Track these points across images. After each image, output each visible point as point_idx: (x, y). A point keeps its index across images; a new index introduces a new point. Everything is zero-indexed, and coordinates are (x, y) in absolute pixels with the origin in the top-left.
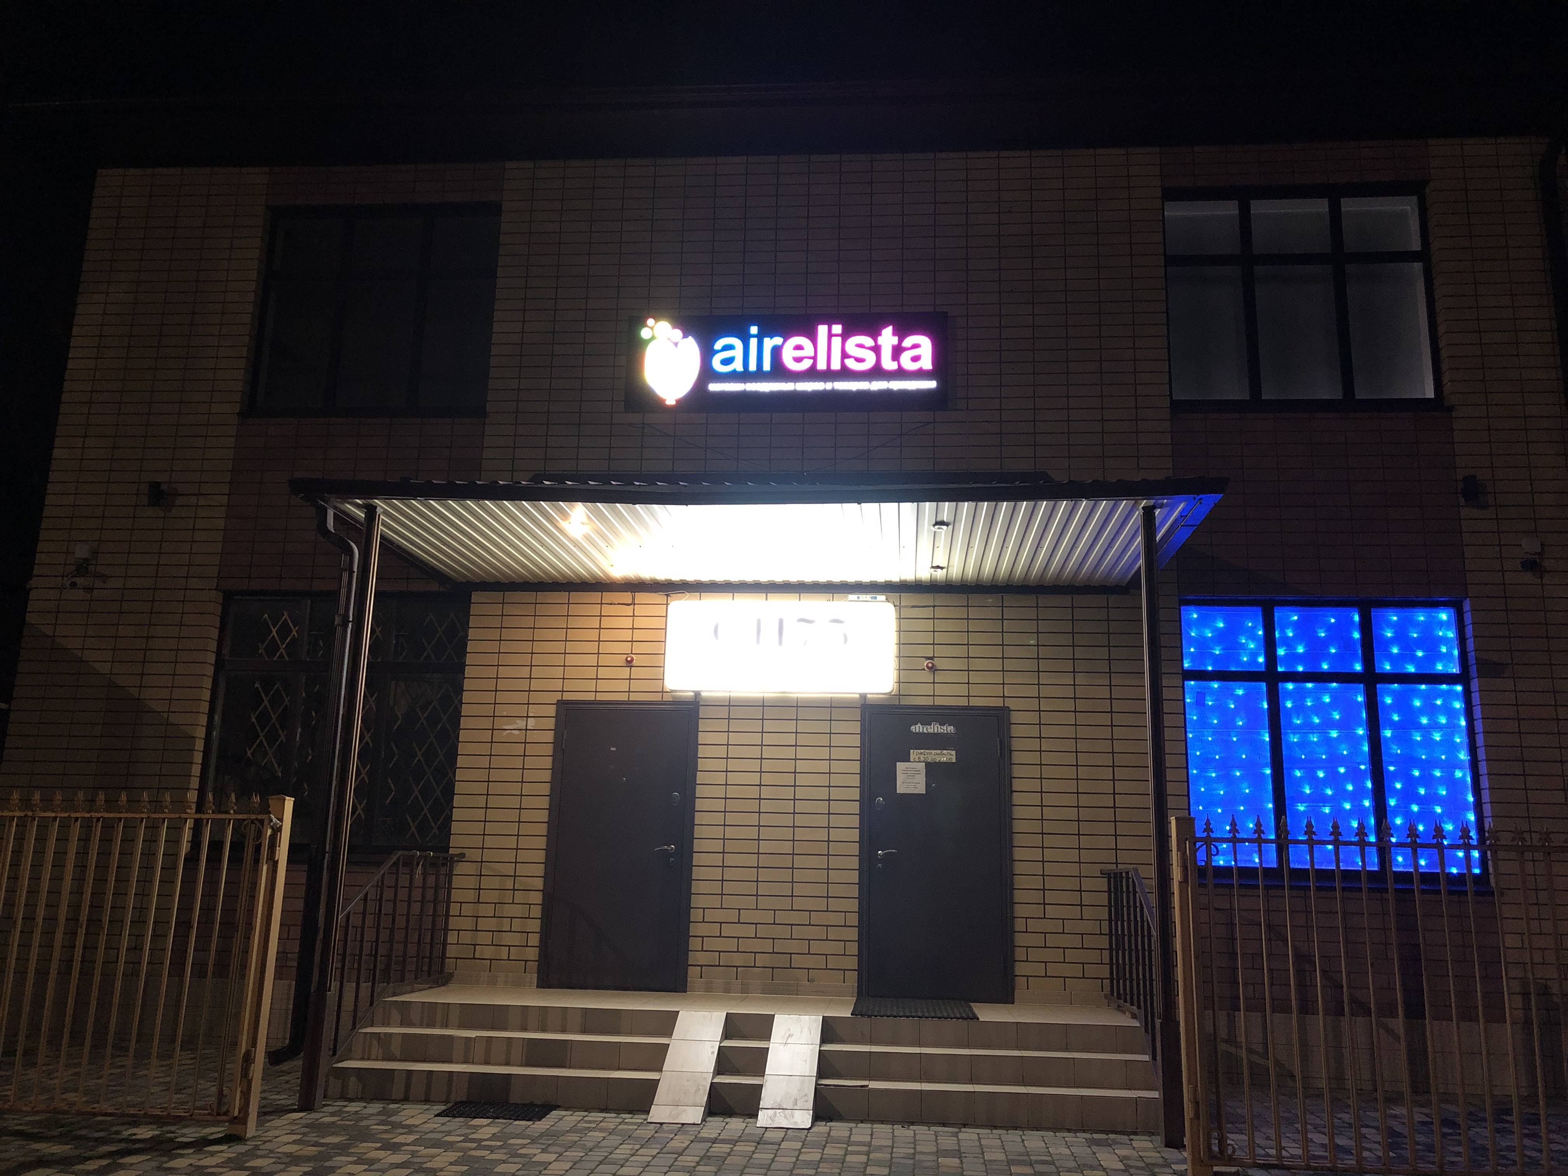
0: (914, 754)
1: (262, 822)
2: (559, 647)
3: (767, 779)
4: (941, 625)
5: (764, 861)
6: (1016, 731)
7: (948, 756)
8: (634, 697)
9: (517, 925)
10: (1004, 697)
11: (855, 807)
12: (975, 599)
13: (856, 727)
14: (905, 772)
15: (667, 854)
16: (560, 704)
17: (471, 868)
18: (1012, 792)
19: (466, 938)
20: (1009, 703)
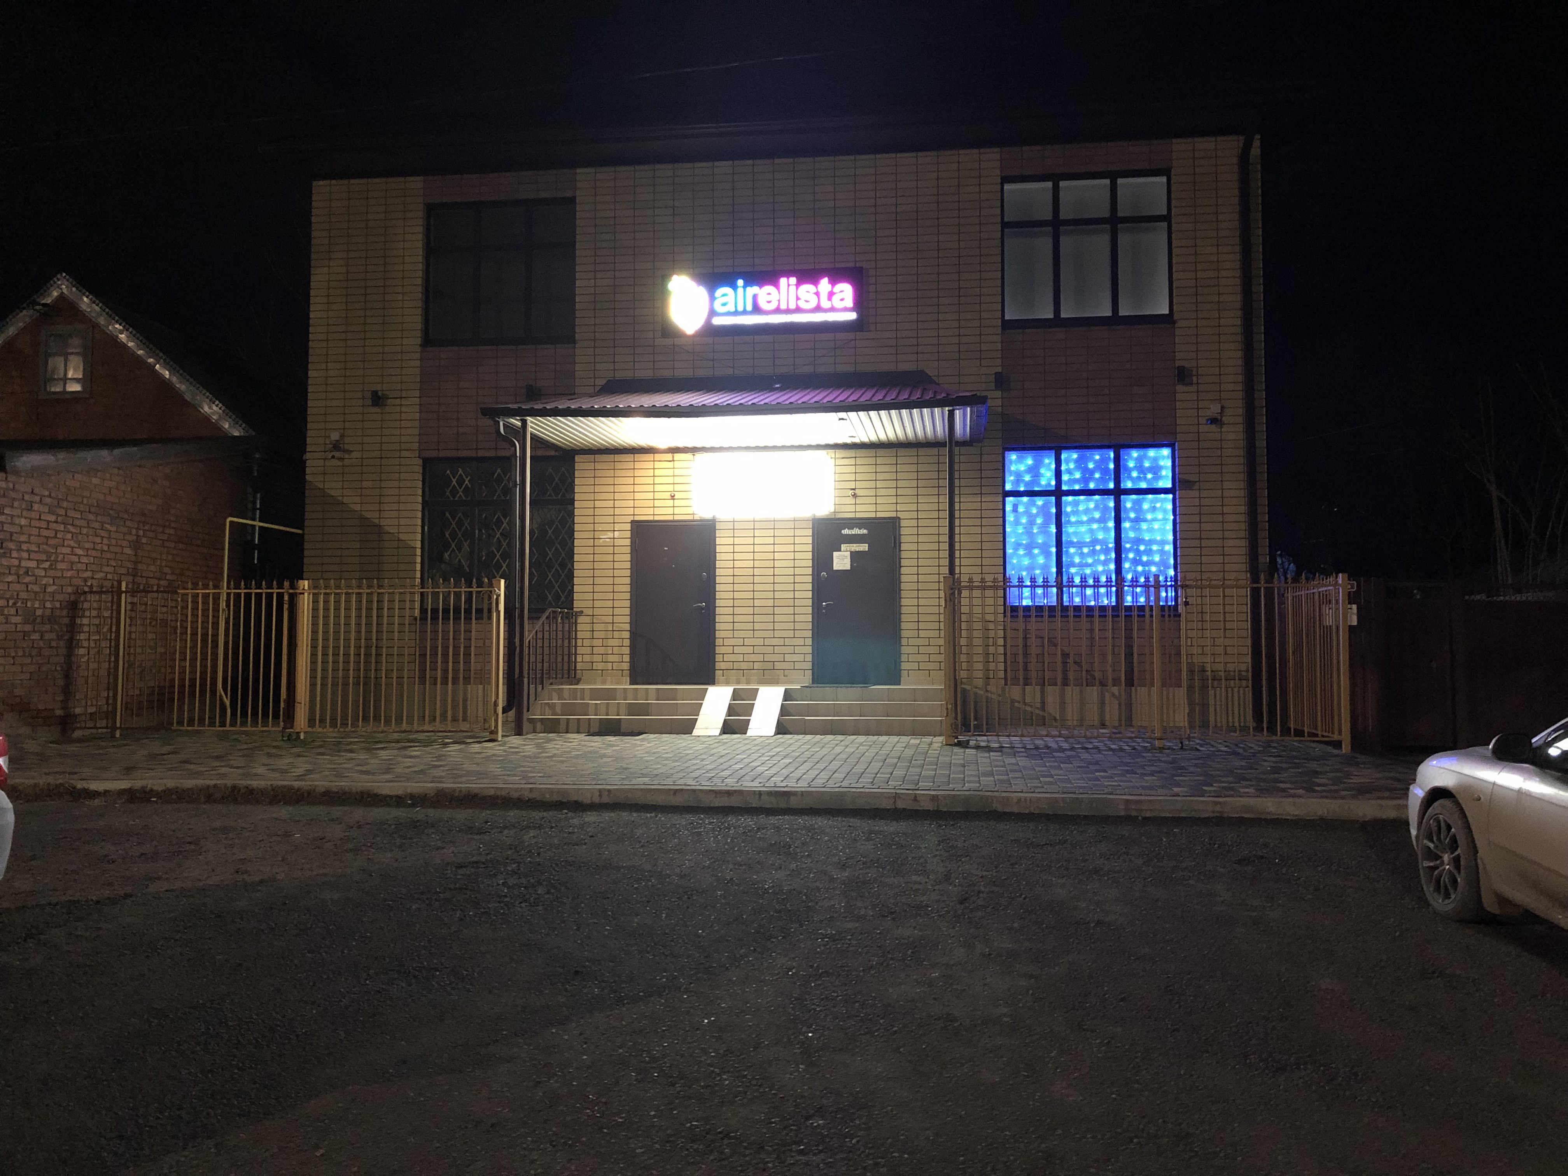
0: (843, 547)
1: (491, 592)
2: (630, 488)
3: (757, 564)
4: (860, 469)
5: (757, 611)
6: (903, 531)
7: (864, 547)
8: (677, 518)
9: (616, 651)
10: (897, 511)
11: (810, 579)
12: (881, 452)
13: (810, 532)
14: (838, 557)
15: (702, 608)
16: (633, 522)
17: (587, 619)
18: (901, 567)
19: (587, 658)
20: (900, 515)
